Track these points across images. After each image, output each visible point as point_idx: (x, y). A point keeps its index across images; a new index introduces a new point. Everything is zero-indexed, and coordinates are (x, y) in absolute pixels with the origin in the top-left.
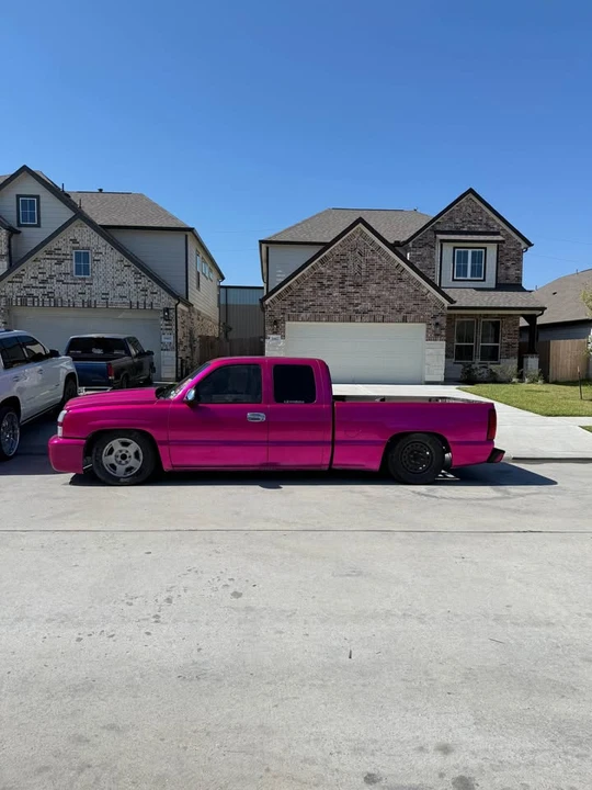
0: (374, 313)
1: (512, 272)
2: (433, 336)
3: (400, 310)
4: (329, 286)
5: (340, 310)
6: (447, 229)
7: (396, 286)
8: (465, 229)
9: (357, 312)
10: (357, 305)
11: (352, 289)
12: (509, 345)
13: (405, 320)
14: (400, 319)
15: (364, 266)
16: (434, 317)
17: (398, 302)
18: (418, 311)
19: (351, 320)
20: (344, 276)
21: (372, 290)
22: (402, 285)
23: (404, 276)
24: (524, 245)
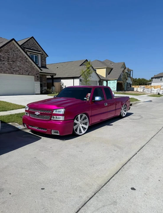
0: (20, 72)
1: (44, 63)
2: (36, 80)
3: (27, 71)
4: (3, 61)
5: (8, 70)
6: (27, 47)
7: (25, 63)
8: (32, 49)
9: (14, 71)
10: (14, 68)
11: (11, 63)
12: (45, 83)
13: (29, 75)
14: (27, 74)
15: (15, 55)
16: (37, 74)
17: (26, 69)
18: (32, 72)
19: (12, 73)
20: (9, 58)
21: (18, 64)
22: (27, 63)
23: (27, 60)
24: (46, 56)
